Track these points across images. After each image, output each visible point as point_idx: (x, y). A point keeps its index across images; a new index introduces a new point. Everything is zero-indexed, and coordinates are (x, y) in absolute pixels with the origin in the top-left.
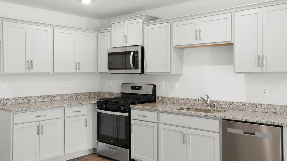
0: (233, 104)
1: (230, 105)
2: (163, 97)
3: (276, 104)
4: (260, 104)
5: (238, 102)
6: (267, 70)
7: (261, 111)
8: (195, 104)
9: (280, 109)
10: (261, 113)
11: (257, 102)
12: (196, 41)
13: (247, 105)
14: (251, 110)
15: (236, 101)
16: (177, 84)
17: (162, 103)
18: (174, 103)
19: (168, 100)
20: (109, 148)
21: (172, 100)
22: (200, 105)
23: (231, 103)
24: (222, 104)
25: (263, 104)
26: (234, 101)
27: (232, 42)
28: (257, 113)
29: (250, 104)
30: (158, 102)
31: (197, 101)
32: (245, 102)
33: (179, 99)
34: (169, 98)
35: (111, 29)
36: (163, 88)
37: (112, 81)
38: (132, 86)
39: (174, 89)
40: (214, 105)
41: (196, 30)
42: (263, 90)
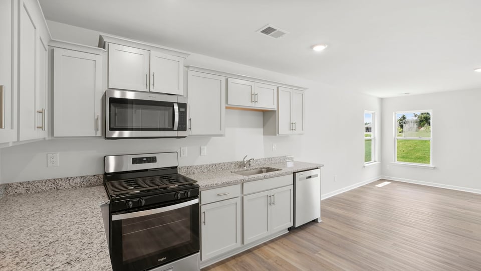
1: (256, 162)
2: (188, 167)
4: (274, 158)
5: (261, 159)
9: (282, 159)
12: (252, 104)
18: (204, 171)
21: (200, 169)
27: (276, 110)
29: (268, 158)
31: (230, 164)
33: (210, 165)
35: (108, 51)
37: (58, 154)
38: (133, 159)
39: (202, 154)
40: (250, 165)
41: (253, 93)
42: (273, 147)
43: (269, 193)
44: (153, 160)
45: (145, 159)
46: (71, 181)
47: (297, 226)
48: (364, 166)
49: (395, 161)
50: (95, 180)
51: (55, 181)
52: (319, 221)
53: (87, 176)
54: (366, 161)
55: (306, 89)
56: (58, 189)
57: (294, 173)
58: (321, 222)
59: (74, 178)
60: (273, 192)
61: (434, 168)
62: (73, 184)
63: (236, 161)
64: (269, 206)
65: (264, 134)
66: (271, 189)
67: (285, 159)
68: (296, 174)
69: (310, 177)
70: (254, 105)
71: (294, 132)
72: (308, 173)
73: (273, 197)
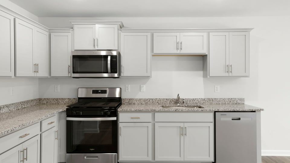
0: (196, 100)
1: (193, 101)
2: (130, 99)
3: (225, 98)
4: (215, 99)
5: (200, 99)
6: (232, 75)
7: (215, 103)
8: (164, 102)
9: (227, 101)
10: (215, 105)
11: (213, 97)
12: (177, 51)
13: (206, 100)
14: (209, 103)
15: (198, 98)
16: (145, 86)
17: (129, 104)
18: (143, 103)
19: (135, 101)
20: (87, 157)
21: (140, 101)
22: (169, 103)
23: (194, 100)
24: (187, 101)
25: (217, 99)
26: (196, 98)
27: (206, 54)
28: (213, 105)
29: (208, 99)
30: (124, 104)
31: (166, 100)
32: (205, 98)
33: (147, 100)
34: (136, 100)
35: (74, 30)
36: (130, 91)
37: (59, 86)
38: (93, 90)
39: (141, 91)
40: (184, 102)
41: (177, 42)
42: (216, 89)
44: (104, 92)
45: (100, 91)
46: (64, 100)
50: (75, 101)
51: (57, 99)
53: (71, 99)
56: (58, 104)
59: (65, 99)
62: (65, 102)
63: (172, 98)
64: (181, 136)
65: (204, 76)
66: (184, 122)
67: (231, 101)
68: (216, 113)
69: (239, 119)
70: (179, 52)
71: (230, 74)
72: (237, 115)
73: (185, 129)
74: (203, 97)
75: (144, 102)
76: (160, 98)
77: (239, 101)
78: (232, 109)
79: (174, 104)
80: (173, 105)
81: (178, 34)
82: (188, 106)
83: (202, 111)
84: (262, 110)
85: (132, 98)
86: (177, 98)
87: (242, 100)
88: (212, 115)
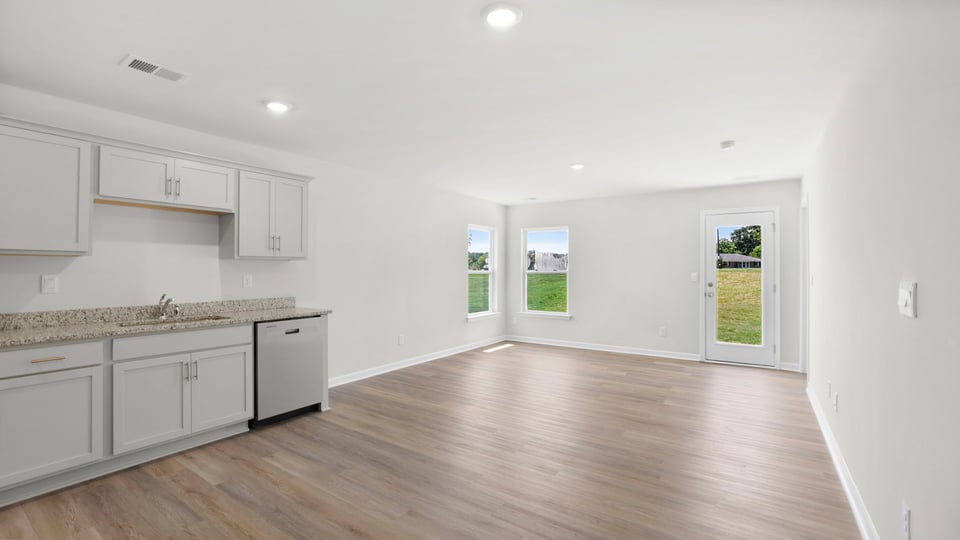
0: (204, 305)
4: (244, 301)
5: (211, 303)
6: (280, 254)
7: (245, 309)
9: (267, 303)
12: (167, 198)
13: (225, 304)
14: (232, 310)
16: (57, 279)
18: (50, 324)
19: (22, 320)
21: (39, 319)
22: (134, 317)
23: (200, 305)
24: (185, 308)
25: (247, 301)
26: (204, 301)
27: (233, 212)
28: (240, 313)
29: (230, 301)
31: (126, 310)
32: (223, 300)
33: (67, 313)
34: (25, 317)
39: (43, 290)
40: (176, 312)
41: (168, 178)
42: (245, 282)
43: (186, 358)
47: (260, 418)
48: (467, 319)
49: (524, 310)
52: (324, 408)
54: (470, 311)
55: (311, 178)
57: (256, 323)
58: (328, 411)
60: (196, 357)
61: (571, 318)
63: (143, 305)
64: (185, 381)
65: (222, 256)
66: (191, 352)
67: (273, 303)
68: (259, 325)
69: (297, 331)
70: (171, 200)
71: (278, 254)
72: (291, 325)
73: (194, 366)
74: (220, 299)
75: (55, 322)
76: (110, 306)
77: (287, 303)
78: (286, 316)
79: (150, 318)
80: (148, 320)
81: (170, 161)
82: (188, 320)
83: (231, 323)
84: (330, 312)
85: (8, 312)
86: (158, 303)
87: (292, 300)
88: (250, 328)
